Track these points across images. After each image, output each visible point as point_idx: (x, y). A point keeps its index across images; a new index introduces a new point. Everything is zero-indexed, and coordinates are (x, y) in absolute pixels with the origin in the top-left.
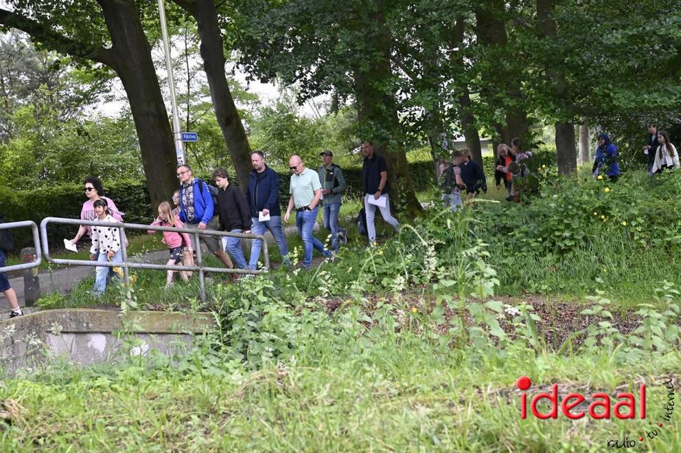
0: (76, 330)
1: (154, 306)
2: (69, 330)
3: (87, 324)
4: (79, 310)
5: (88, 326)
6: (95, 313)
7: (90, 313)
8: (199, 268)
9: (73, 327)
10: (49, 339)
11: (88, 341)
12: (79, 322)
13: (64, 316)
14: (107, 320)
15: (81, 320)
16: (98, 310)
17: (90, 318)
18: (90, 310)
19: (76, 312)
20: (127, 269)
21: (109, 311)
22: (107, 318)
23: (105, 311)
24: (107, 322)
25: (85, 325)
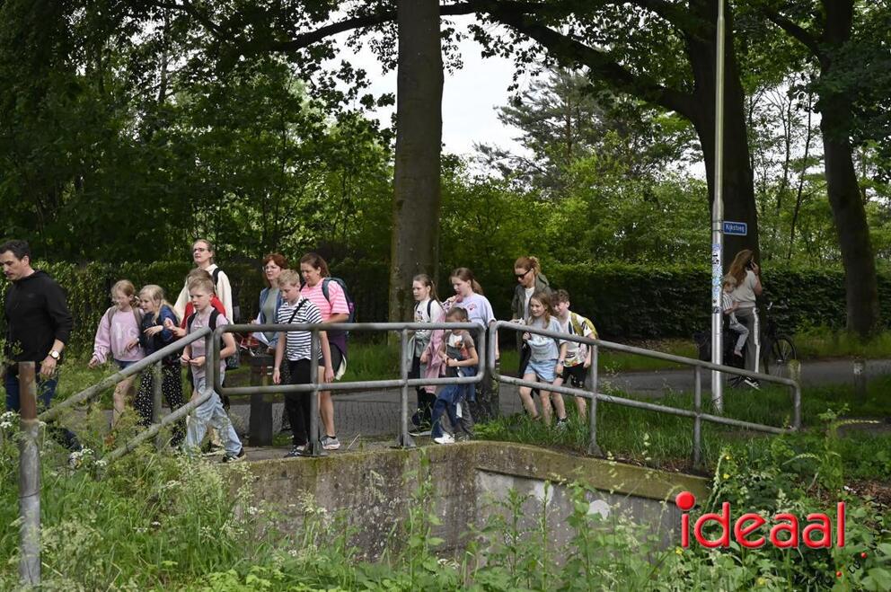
0: (514, 473)
1: (625, 457)
2: (505, 471)
3: (531, 466)
4: (522, 447)
5: (531, 469)
6: (542, 454)
7: (535, 453)
8: (696, 414)
9: (512, 468)
10: (480, 479)
11: (529, 489)
12: (520, 463)
13: (502, 452)
14: (557, 466)
15: (523, 461)
16: (547, 451)
17: (535, 460)
18: (537, 449)
19: (518, 450)
20: (594, 402)
21: (562, 454)
22: (558, 463)
23: (556, 453)
24: (557, 468)
25: (528, 468)
